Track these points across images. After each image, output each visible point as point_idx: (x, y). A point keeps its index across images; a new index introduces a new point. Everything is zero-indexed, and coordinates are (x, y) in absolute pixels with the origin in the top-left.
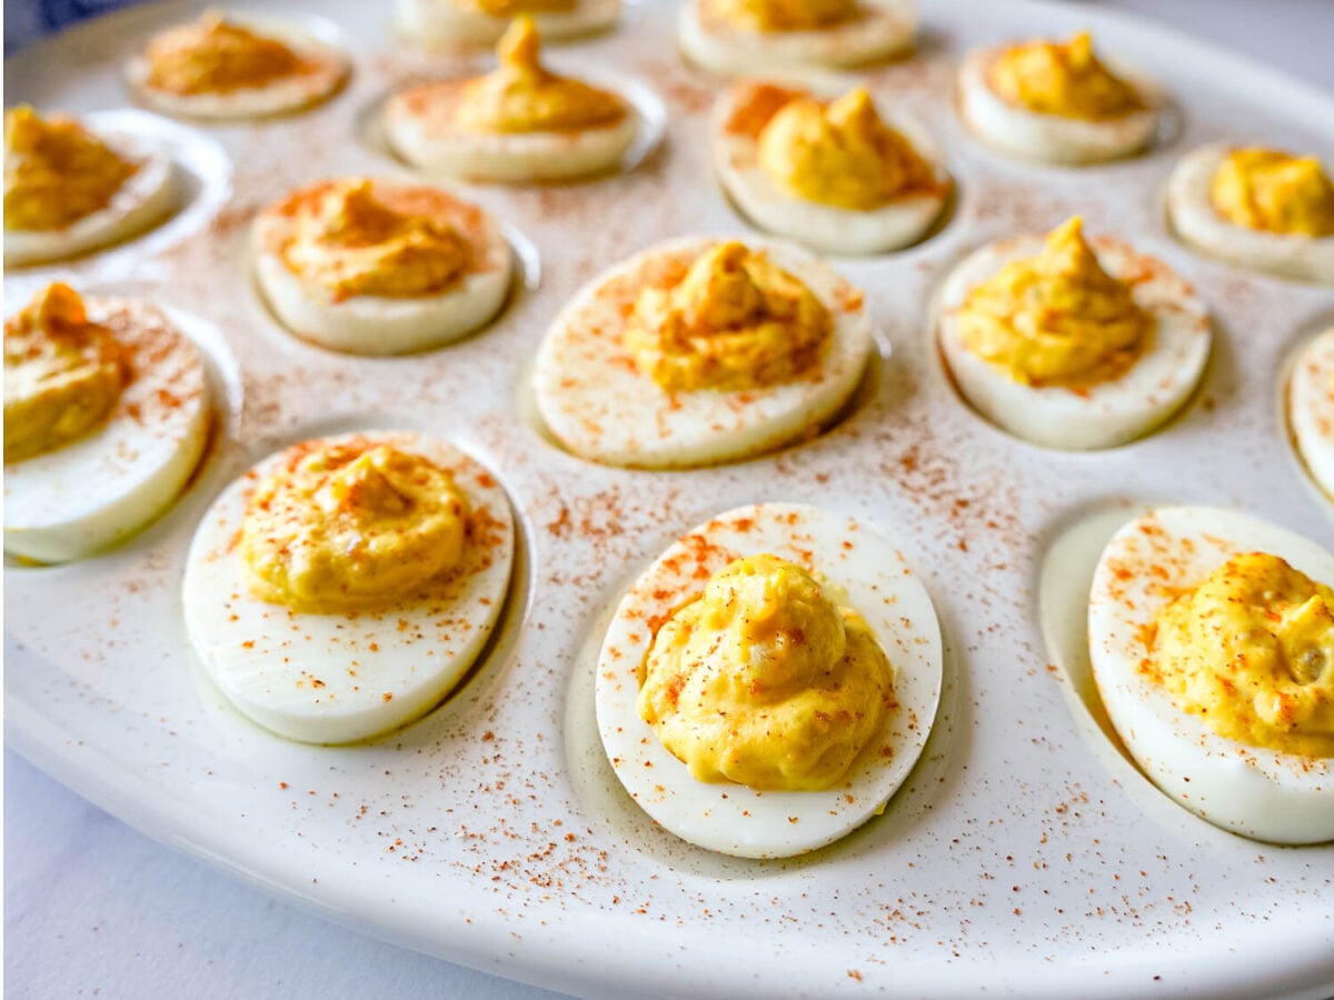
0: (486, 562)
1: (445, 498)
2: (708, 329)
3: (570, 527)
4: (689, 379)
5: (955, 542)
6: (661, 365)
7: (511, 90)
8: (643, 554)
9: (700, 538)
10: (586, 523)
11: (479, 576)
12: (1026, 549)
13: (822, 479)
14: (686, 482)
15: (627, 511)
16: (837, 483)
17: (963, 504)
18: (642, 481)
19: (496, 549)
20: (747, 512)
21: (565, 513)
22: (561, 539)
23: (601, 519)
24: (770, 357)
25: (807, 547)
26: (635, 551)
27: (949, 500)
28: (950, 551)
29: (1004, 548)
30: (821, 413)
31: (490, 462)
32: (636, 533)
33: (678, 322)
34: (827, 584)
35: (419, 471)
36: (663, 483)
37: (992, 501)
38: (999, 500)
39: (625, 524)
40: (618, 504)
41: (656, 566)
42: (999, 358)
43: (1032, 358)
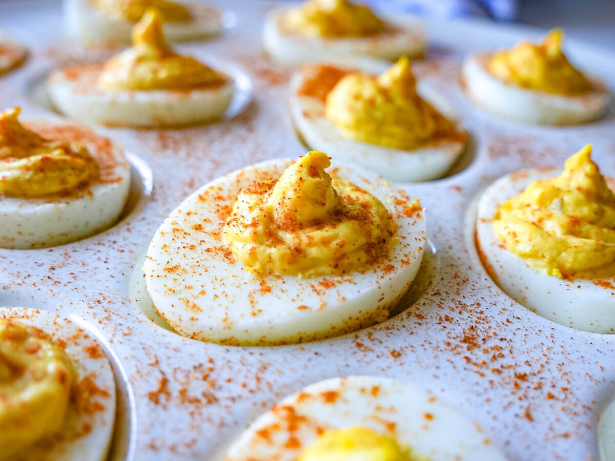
0: (87, 429)
1: (52, 367)
2: (294, 225)
3: (168, 394)
4: (277, 267)
5: (522, 412)
6: (253, 253)
7: (140, 60)
8: (236, 423)
9: (290, 409)
10: (183, 393)
11: (80, 442)
12: (583, 419)
13: (396, 355)
14: (276, 356)
15: (221, 382)
16: (409, 357)
17: (523, 377)
18: (235, 354)
19: (97, 416)
20: (333, 384)
21: (164, 382)
22: (160, 408)
23: (197, 389)
24: (348, 248)
25: (391, 418)
26: (229, 419)
27: (508, 374)
28: (518, 421)
29: (565, 418)
31: (100, 335)
32: (229, 403)
33: (269, 217)
35: (32, 341)
36: (254, 358)
37: (545, 374)
38: (551, 374)
39: (219, 395)
40: (213, 376)
41: (248, 435)
42: (535, 255)
43: (563, 254)
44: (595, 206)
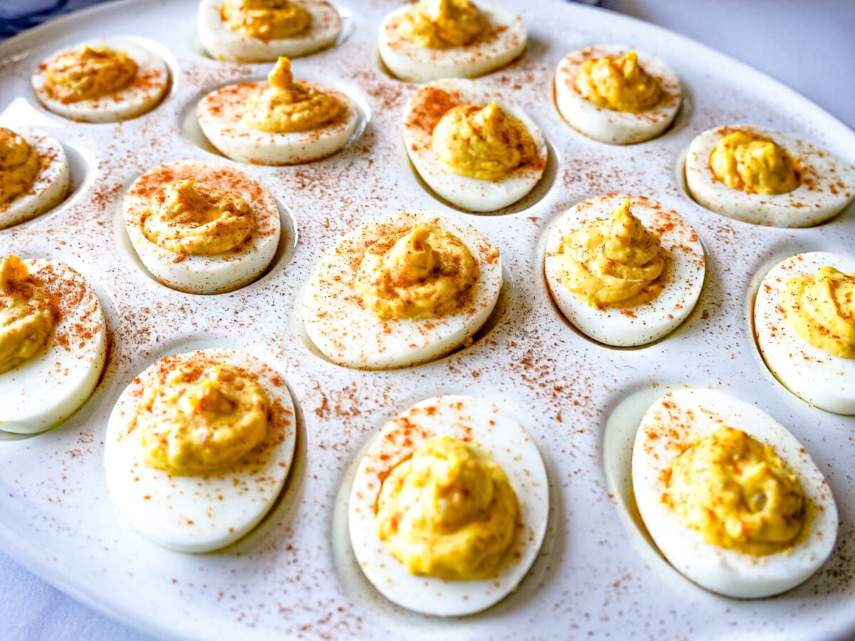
0: (281, 438)
1: (255, 399)
2: (406, 283)
3: (329, 410)
4: (395, 314)
5: (555, 415)
6: (378, 304)
8: (372, 428)
9: (406, 420)
10: (338, 408)
11: (278, 447)
12: (596, 419)
13: (476, 375)
14: (396, 378)
15: (361, 400)
16: (484, 377)
17: (559, 389)
18: (370, 378)
19: (286, 428)
20: (431, 402)
21: (325, 401)
22: (324, 419)
23: (346, 405)
24: (442, 300)
25: (469, 425)
26: (368, 426)
27: (550, 387)
28: (551, 421)
29: (583, 418)
30: (473, 330)
31: (279, 367)
32: (367, 414)
33: (388, 277)
34: (481, 449)
35: (238, 379)
36: (382, 380)
37: (576, 387)
38: (580, 386)
39: (360, 409)
40: (356, 395)
41: (380, 437)
42: (580, 291)
43: (600, 292)
44: (628, 250)
